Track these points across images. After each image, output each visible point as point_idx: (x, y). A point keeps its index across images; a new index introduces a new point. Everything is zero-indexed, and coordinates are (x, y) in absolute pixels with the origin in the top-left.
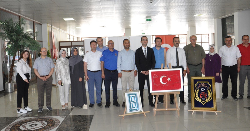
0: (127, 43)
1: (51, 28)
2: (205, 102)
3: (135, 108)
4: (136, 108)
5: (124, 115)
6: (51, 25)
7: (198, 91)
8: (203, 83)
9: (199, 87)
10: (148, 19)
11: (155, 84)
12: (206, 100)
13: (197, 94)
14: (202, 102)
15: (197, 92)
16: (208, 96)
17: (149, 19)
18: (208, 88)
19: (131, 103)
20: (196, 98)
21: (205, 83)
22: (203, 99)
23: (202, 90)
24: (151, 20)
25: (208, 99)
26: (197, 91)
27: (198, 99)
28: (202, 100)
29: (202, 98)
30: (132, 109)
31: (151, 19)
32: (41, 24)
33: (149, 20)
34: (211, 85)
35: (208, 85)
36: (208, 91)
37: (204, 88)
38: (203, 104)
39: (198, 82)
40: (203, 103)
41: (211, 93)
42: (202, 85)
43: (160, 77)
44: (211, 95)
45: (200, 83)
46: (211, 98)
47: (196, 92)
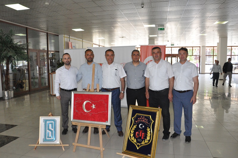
1: (68, 39)
2: (141, 145)
3: (50, 137)
4: (52, 139)
5: (36, 145)
6: (69, 36)
7: (135, 127)
9: (137, 122)
10: (160, 29)
11: (76, 111)
12: (143, 143)
13: (132, 132)
18: (149, 125)
19: (47, 131)
20: (130, 136)
21: (145, 117)
22: (139, 140)
23: (140, 127)
24: (164, 30)
26: (133, 126)
27: (133, 138)
28: (137, 142)
29: (138, 138)
30: (47, 139)
31: (164, 28)
32: (58, 36)
33: (162, 30)
34: (153, 121)
36: (148, 130)
37: (144, 124)
38: (138, 149)
39: (137, 114)
40: (138, 146)
43: (84, 102)
44: (151, 136)
47: (132, 129)
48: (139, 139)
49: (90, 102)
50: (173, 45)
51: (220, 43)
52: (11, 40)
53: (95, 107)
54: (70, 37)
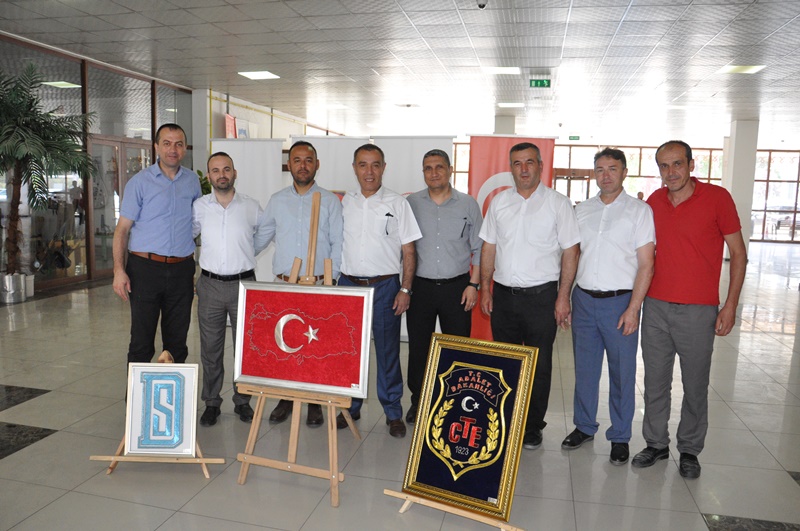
0: (303, 158)
1: (225, 104)
2: (466, 466)
3: (163, 434)
5: (113, 459)
6: (228, 95)
7: (448, 406)
8: (475, 371)
9: (454, 389)
10: (537, 81)
11: (253, 348)
13: (439, 422)
14: (451, 462)
15: (442, 413)
16: (482, 442)
17: (542, 81)
18: (494, 401)
19: (154, 411)
21: (484, 375)
24: (549, 86)
25: (484, 455)
28: (455, 455)
29: (458, 444)
30: (152, 438)
31: (549, 82)
32: (190, 92)
33: (542, 85)
34: (509, 390)
35: (497, 388)
36: (493, 416)
38: (455, 478)
39: (455, 364)
40: (457, 469)
41: (500, 427)
42: (469, 383)
43: (279, 319)
45: (465, 372)
46: (494, 453)
48: (461, 448)
49: (300, 319)
50: (578, 138)
51: (734, 136)
52: (31, 103)
53: (317, 335)
54: (231, 98)
